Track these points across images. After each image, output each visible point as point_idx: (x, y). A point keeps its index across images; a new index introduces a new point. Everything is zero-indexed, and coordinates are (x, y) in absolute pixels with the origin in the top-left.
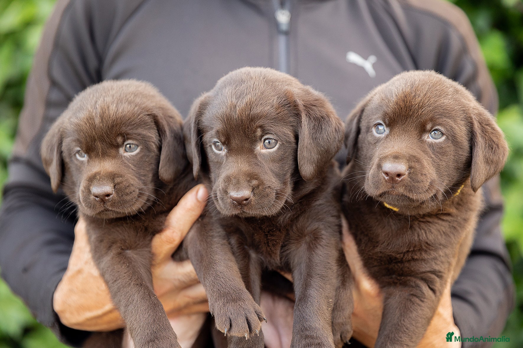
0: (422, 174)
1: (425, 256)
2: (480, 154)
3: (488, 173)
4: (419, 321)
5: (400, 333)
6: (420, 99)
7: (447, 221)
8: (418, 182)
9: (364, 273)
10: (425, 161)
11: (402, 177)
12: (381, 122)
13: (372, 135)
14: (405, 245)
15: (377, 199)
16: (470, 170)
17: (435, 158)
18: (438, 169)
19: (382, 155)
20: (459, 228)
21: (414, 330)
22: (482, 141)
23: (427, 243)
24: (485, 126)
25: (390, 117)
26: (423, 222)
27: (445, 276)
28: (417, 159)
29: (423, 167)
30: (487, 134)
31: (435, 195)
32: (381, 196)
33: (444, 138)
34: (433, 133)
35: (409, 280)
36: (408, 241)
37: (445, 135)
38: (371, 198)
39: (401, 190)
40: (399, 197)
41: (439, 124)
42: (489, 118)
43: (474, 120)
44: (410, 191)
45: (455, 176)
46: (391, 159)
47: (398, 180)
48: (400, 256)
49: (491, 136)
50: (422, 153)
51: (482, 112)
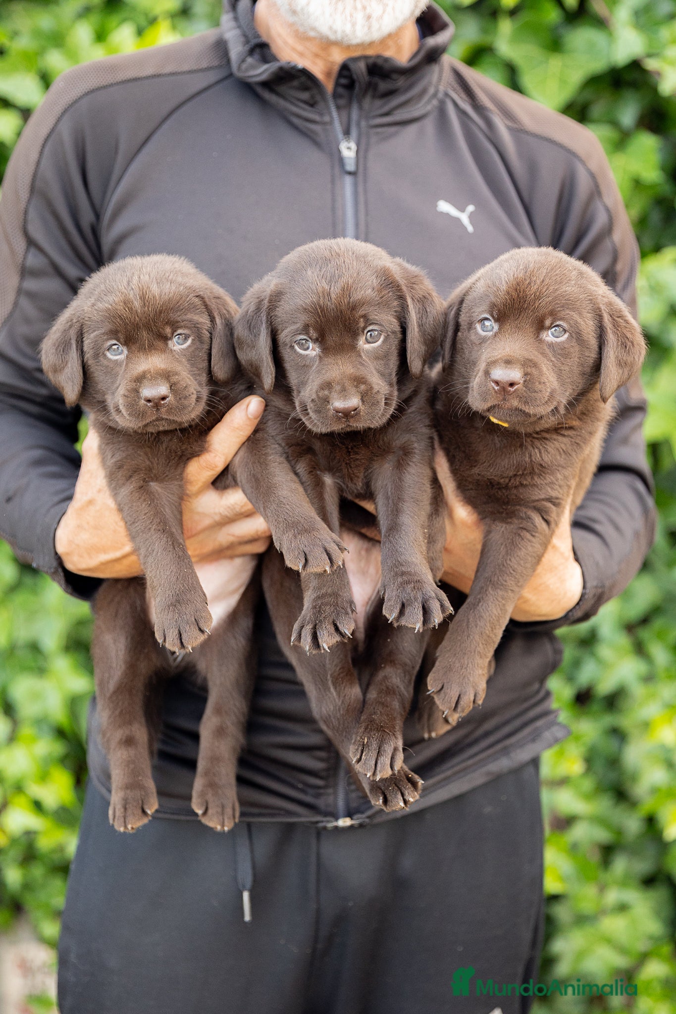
0: (540, 383)
1: (537, 480)
2: (611, 355)
3: (621, 379)
4: (528, 560)
5: (505, 575)
6: (536, 287)
7: (568, 436)
8: (535, 392)
9: (457, 496)
10: (543, 366)
11: (516, 387)
12: (488, 316)
13: (477, 334)
14: (512, 467)
15: (484, 414)
16: (599, 374)
17: (556, 361)
18: (559, 374)
19: (490, 359)
20: (582, 444)
21: (522, 572)
22: (613, 338)
23: (541, 465)
24: (617, 319)
25: (499, 310)
26: (537, 439)
27: (563, 502)
28: (533, 364)
29: (541, 373)
30: (620, 330)
31: (556, 408)
32: (488, 410)
33: (566, 335)
34: (554, 329)
35: (518, 510)
36: (517, 462)
37: (568, 332)
38: (476, 413)
39: (515, 403)
40: (511, 412)
41: (561, 319)
42: (621, 308)
43: (603, 311)
44: (526, 403)
45: (580, 383)
46: (503, 364)
47: (510, 391)
48: (504, 481)
49: (625, 331)
50: (540, 356)
51: (613, 300)
